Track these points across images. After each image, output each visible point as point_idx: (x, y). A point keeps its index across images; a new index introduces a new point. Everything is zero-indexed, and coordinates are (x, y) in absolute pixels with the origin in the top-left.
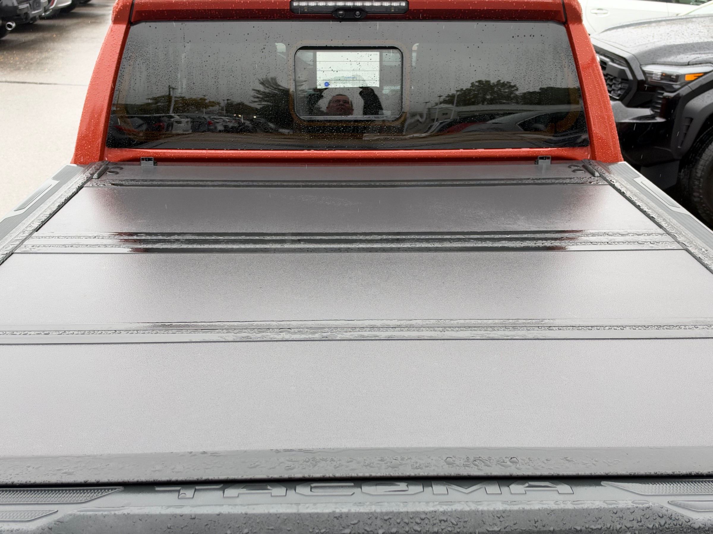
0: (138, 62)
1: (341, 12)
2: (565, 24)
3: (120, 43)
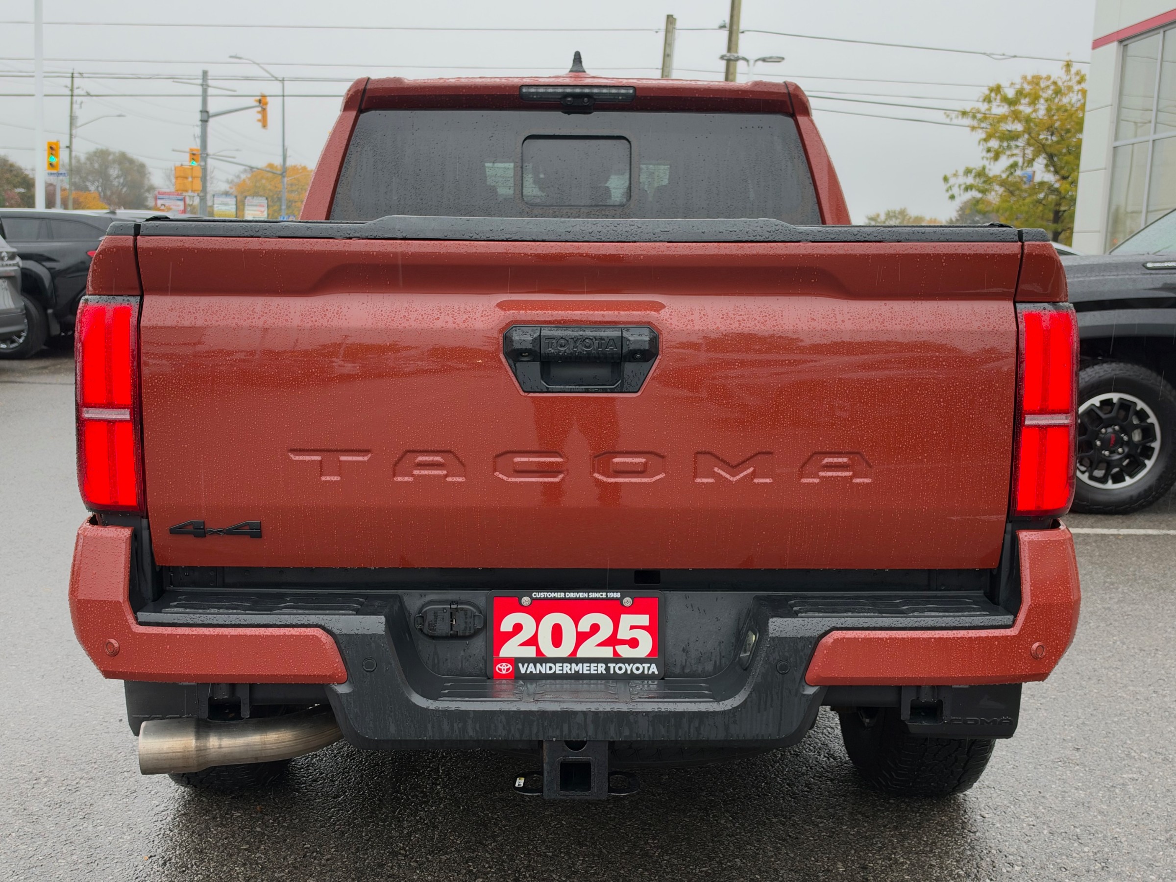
0: (365, 149)
1: (569, 99)
2: (793, 115)
3: (349, 129)
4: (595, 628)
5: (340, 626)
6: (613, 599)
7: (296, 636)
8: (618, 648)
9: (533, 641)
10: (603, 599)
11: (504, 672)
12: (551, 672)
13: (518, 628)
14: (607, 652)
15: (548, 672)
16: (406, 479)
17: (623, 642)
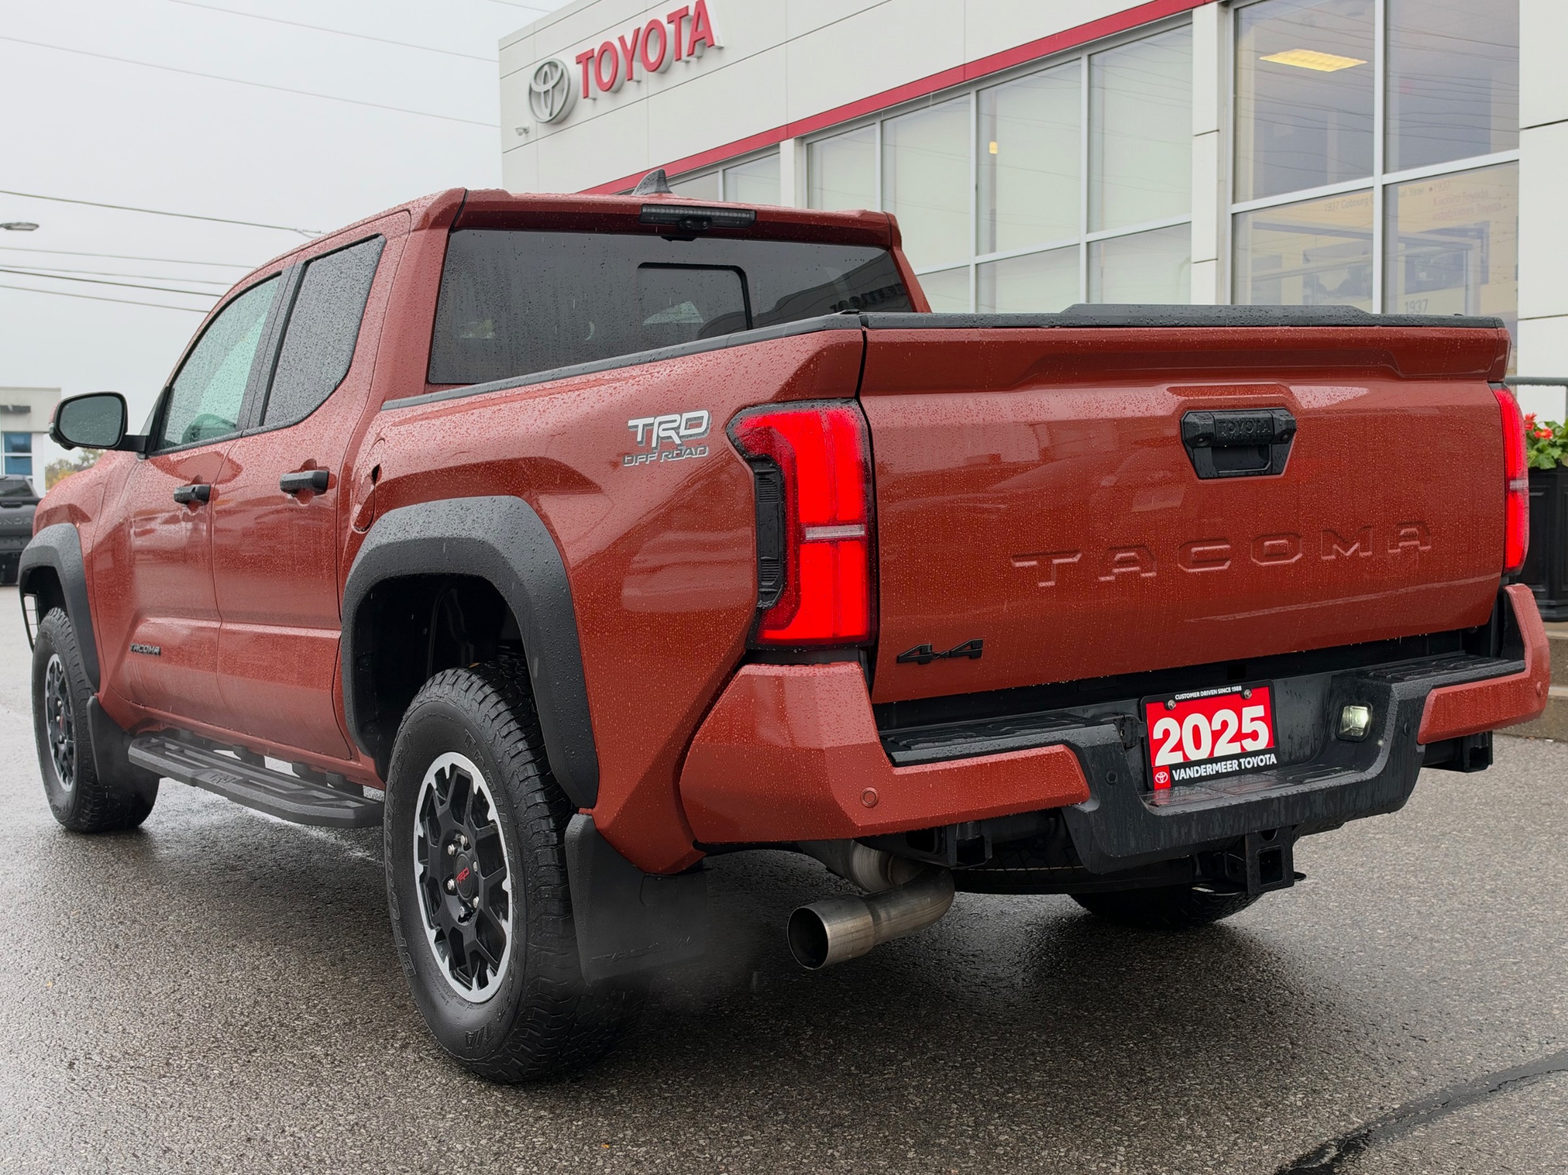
1: (689, 222)
2: (889, 248)
4: (1225, 725)
5: (1083, 739)
6: (1237, 692)
7: (1048, 755)
8: (1244, 742)
9: (1179, 747)
10: (1229, 694)
11: (1162, 782)
12: (1198, 775)
13: (1167, 733)
14: (1235, 748)
15: (1197, 776)
16: (1108, 578)
17: (1247, 736)
